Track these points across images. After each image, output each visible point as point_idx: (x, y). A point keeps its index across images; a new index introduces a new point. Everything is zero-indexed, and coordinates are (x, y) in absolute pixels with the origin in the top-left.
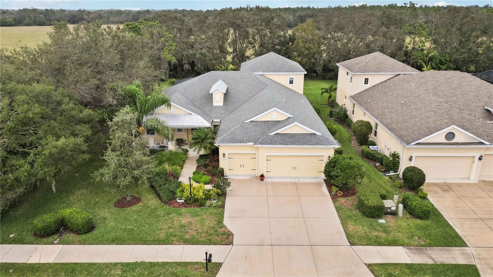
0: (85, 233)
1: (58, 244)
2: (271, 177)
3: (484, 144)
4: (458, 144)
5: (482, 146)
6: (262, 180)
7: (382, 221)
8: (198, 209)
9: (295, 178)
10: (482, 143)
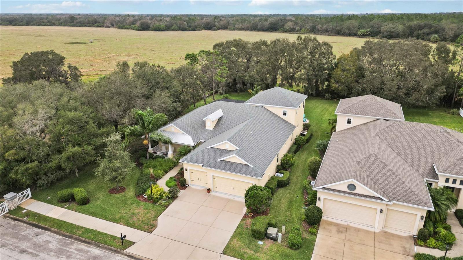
0: (81, 205)
1: (65, 208)
2: (217, 192)
3: (382, 200)
4: (359, 195)
5: (381, 201)
6: (209, 192)
7: (261, 243)
8: (151, 205)
9: (232, 195)
10: (379, 199)
